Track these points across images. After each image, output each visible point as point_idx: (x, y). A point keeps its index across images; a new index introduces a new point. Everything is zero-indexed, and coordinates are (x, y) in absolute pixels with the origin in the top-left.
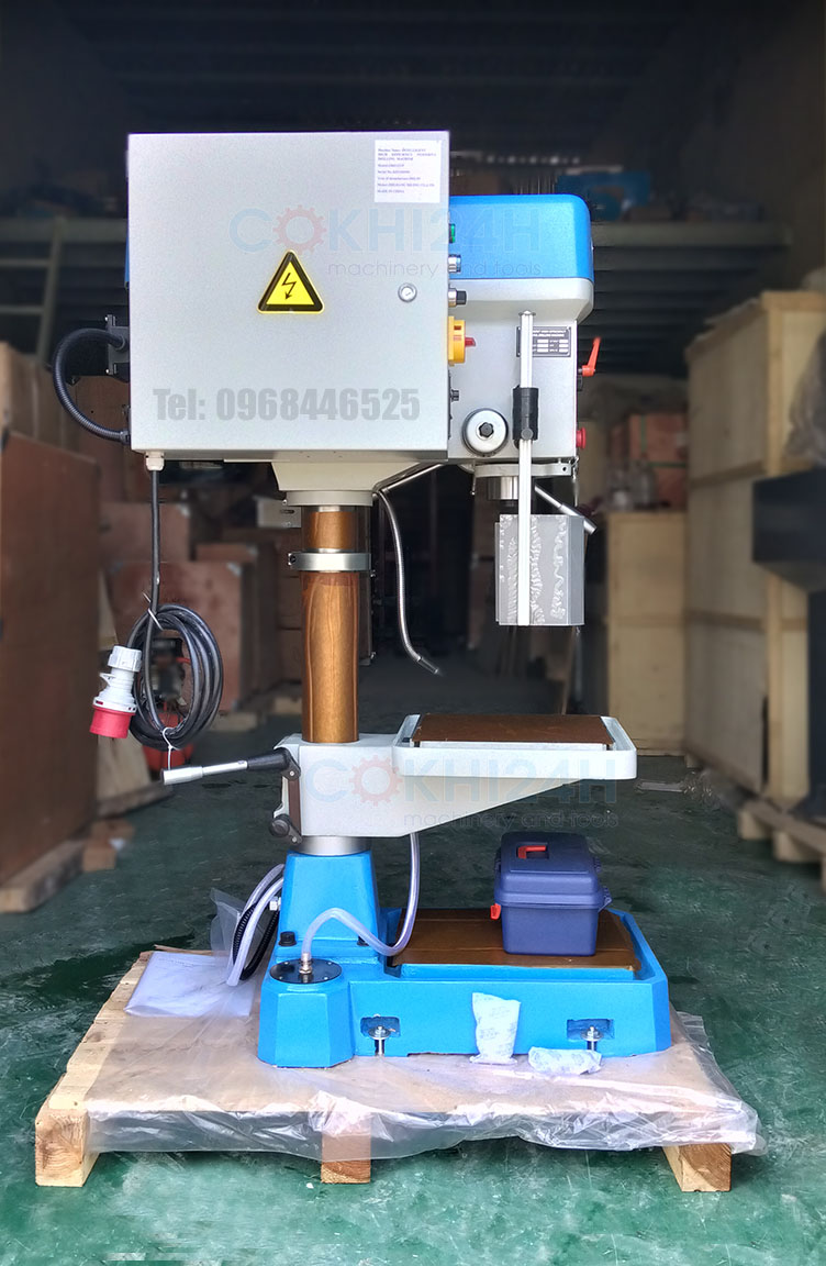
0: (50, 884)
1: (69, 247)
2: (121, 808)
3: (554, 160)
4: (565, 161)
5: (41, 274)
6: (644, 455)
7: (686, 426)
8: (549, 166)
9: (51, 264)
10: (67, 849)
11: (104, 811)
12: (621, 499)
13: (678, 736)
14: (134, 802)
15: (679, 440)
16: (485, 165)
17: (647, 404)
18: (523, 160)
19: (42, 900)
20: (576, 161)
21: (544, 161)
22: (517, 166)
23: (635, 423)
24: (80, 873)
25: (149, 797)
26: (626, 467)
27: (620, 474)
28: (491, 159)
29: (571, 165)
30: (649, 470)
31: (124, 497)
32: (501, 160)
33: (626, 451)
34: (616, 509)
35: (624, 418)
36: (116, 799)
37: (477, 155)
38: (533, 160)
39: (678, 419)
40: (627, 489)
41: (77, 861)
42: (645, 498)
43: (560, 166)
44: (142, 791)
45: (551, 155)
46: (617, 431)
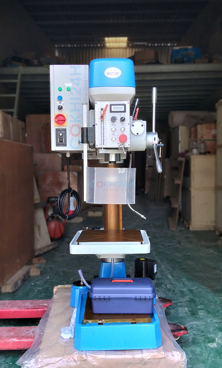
0: (19, 282)
1: (23, 76)
2: (42, 252)
3: (169, 45)
4: (172, 45)
5: (15, 84)
6: (202, 137)
7: (216, 128)
8: (167, 46)
9: (18, 81)
10: (25, 268)
11: (37, 253)
12: (195, 151)
13: (213, 224)
14: (46, 250)
15: (213, 132)
16: (148, 47)
17: (203, 121)
18: (159, 45)
19: (17, 288)
20: (175, 45)
21: (166, 45)
22: (158, 46)
23: (199, 127)
24: (29, 276)
25: (51, 248)
26: (196, 141)
27: (195, 143)
28: (150, 45)
29: (174, 46)
30: (204, 142)
31: (42, 152)
32: (153, 45)
33: (196, 136)
34: (193, 154)
35: (195, 125)
36: (40, 249)
37: (146, 43)
38: (163, 45)
39: (213, 126)
40: (197, 148)
41: (28, 273)
42: (203, 151)
43: (171, 46)
44: (48, 246)
45: (168, 43)
46: (193, 129)
